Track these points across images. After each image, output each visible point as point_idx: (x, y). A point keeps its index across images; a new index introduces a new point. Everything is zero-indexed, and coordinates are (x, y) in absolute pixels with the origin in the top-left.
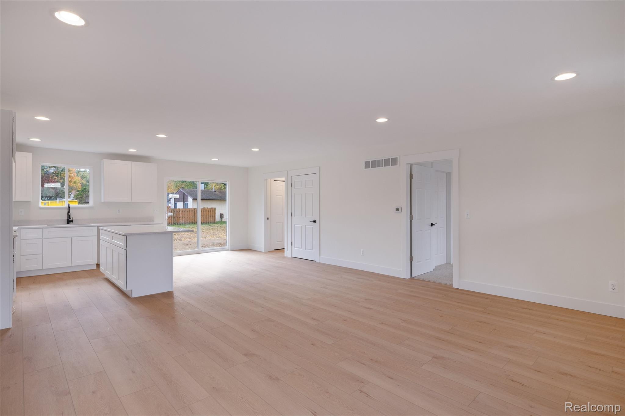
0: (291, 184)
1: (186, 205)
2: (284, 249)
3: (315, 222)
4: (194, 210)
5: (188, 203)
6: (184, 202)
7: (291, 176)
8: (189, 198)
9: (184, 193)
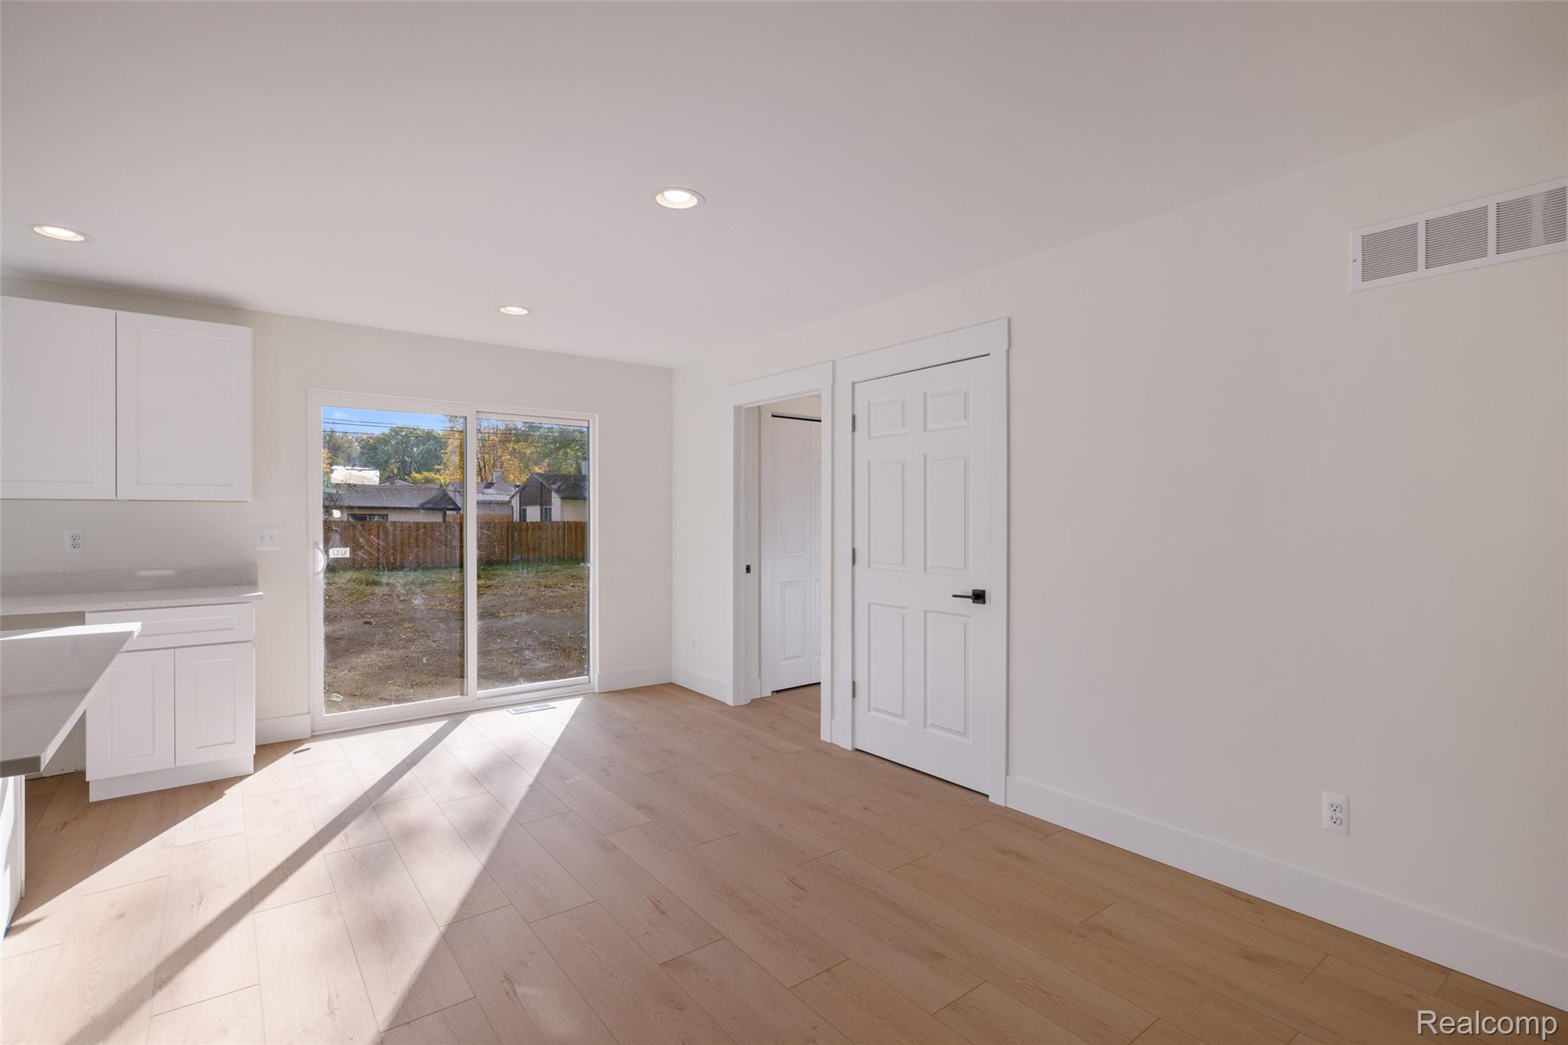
0: (854, 417)
1: (546, 513)
2: (819, 683)
3: (979, 597)
4: (564, 525)
5: (550, 509)
6: (541, 505)
7: (853, 383)
8: (554, 495)
9: (542, 483)
